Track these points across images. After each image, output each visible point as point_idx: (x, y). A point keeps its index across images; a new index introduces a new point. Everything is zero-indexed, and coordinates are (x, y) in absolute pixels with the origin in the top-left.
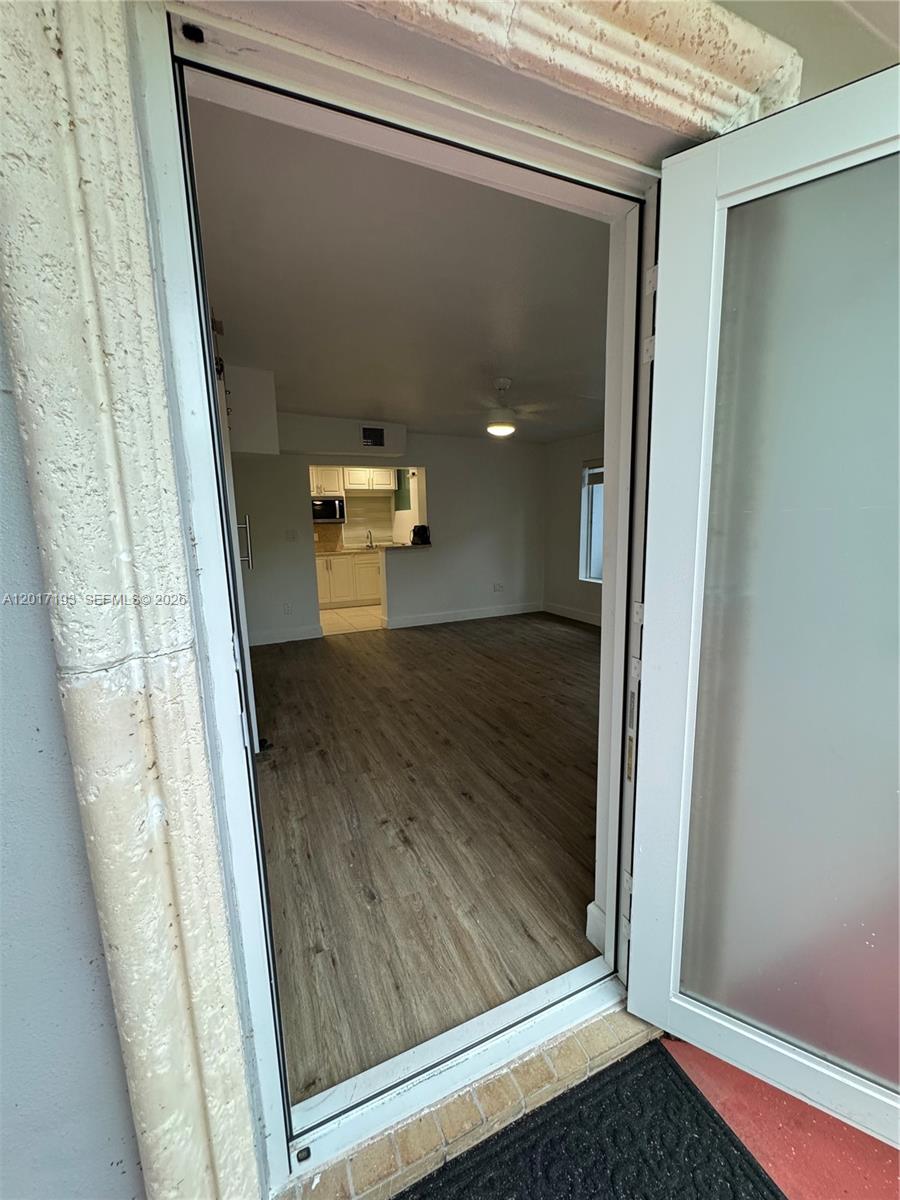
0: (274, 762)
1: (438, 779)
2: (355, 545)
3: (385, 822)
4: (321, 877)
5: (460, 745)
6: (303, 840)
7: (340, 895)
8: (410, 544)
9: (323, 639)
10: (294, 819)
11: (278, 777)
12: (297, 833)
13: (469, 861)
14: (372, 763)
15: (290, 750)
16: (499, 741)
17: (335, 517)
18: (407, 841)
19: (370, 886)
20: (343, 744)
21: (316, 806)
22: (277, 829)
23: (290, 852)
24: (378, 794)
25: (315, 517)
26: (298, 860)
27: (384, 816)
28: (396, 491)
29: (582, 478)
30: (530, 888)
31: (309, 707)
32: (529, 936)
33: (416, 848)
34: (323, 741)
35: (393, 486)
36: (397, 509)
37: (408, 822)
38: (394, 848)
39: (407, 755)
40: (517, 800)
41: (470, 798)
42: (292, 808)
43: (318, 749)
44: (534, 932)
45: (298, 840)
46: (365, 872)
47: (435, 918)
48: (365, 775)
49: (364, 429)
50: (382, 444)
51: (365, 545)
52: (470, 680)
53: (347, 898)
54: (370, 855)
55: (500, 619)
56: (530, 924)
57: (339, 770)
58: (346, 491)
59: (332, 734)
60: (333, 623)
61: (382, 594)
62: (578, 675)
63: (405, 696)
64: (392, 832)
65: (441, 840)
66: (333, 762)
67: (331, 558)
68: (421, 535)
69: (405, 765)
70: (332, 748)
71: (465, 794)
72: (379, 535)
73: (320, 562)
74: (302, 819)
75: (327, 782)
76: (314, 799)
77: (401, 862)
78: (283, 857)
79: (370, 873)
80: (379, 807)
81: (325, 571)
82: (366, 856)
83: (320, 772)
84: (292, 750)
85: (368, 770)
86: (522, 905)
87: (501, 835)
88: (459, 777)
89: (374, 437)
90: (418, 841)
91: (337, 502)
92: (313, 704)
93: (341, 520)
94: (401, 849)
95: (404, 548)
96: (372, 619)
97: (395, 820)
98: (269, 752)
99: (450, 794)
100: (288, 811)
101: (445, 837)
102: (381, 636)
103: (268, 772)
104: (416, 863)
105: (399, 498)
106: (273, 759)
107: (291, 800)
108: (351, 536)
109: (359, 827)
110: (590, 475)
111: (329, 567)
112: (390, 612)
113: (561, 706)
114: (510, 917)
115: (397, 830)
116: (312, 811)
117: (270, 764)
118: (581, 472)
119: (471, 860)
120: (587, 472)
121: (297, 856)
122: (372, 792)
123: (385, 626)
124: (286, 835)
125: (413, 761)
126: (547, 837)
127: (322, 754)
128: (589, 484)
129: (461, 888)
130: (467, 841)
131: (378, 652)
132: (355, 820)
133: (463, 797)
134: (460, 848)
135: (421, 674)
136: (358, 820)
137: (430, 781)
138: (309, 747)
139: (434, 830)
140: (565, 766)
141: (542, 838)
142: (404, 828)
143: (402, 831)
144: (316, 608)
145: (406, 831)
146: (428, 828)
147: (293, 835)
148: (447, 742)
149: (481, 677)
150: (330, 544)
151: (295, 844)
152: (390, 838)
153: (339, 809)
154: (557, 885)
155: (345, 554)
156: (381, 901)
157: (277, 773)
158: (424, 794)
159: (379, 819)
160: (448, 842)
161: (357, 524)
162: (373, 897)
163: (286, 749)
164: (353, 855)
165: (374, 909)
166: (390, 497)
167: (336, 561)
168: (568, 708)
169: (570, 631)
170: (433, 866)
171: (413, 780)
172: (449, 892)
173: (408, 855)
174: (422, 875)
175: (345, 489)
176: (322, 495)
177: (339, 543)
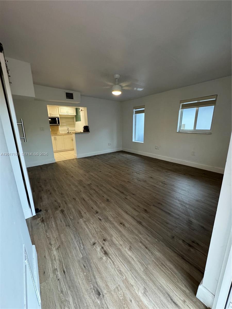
0: (42, 218)
1: (109, 217)
2: (63, 132)
3: (94, 244)
4: (72, 286)
5: (113, 201)
6: (60, 261)
7: (83, 296)
8: (83, 132)
9: (56, 163)
10: (54, 249)
11: (45, 226)
12: (57, 258)
13: (134, 260)
14: (83, 213)
15: (49, 211)
16: (125, 198)
17: (56, 123)
18: (106, 253)
19: (96, 286)
20: (70, 205)
21: (63, 240)
22: (47, 256)
23: (55, 270)
24: (88, 228)
25: (50, 123)
26: (60, 276)
27: (93, 240)
28: (75, 116)
29: (133, 112)
30: (162, 271)
31: (55, 191)
32: (174, 302)
33: (110, 257)
34: (61, 205)
35: (75, 114)
36: (76, 121)
37: (104, 242)
38: (101, 258)
39: (95, 208)
40: (140, 223)
41: (124, 225)
42: (53, 243)
43: (60, 209)
44: (175, 299)
45: (58, 262)
46: (92, 277)
47: (131, 301)
48: (81, 219)
49: (66, 93)
50: (72, 98)
51: (67, 132)
52: (108, 175)
53: (87, 297)
54: (92, 265)
55: (110, 153)
56: (171, 294)
57: (70, 219)
58: (60, 115)
59: (65, 201)
60: (58, 157)
61: (75, 147)
62: (140, 170)
63: (89, 183)
64: (99, 249)
65: (119, 250)
66: (67, 215)
67: (56, 136)
68: (86, 129)
69: (95, 212)
70: (66, 208)
71: (121, 224)
72: (71, 129)
73: (53, 138)
74: (58, 248)
75: (66, 226)
76: (62, 235)
77: (106, 267)
78: (51, 275)
79: (94, 276)
80: (90, 236)
81: (54, 140)
82: (91, 267)
83: (63, 221)
84: (50, 211)
85: (82, 217)
86: (163, 281)
87: (141, 242)
88: (117, 216)
89: (70, 96)
90: (110, 252)
91: (57, 119)
92: (56, 189)
93: (59, 124)
94: (104, 258)
95: (81, 133)
96: (72, 155)
97: (98, 241)
98: (40, 213)
99: (116, 224)
100: (51, 245)
101: (120, 247)
102: (75, 160)
103: (40, 224)
104: (113, 266)
105: (77, 117)
106: (42, 217)
107: (52, 238)
108: (62, 129)
109: (84, 248)
110: (135, 111)
111: (55, 139)
112: (78, 153)
113: (140, 182)
114: (162, 292)
115: (101, 248)
116: (62, 243)
117: (41, 219)
118: (133, 110)
119: (134, 258)
120: (134, 110)
121: (59, 273)
122: (86, 228)
123: (76, 158)
124: (52, 260)
125: (98, 210)
126: (158, 240)
127: (62, 211)
128: (135, 114)
129: (136, 277)
130: (130, 249)
131: (76, 167)
132: (81, 245)
133: (121, 225)
134: (128, 254)
135: (92, 174)
136: (83, 245)
137: (107, 219)
138: (56, 209)
139: (115, 245)
140: (150, 205)
141: (156, 241)
142: (103, 246)
143: (102, 248)
144: (53, 152)
145: (104, 248)
146: (112, 244)
147: (55, 259)
148: (108, 200)
149: (111, 173)
150: (55, 132)
151: (57, 265)
152: (99, 253)
153: (74, 239)
154: (172, 266)
155: (60, 135)
156: (103, 295)
157: (44, 224)
158: (106, 225)
159: (92, 242)
160: (123, 250)
161: (64, 126)
162: (99, 294)
163: (47, 211)
164: (84, 267)
165: (101, 303)
166: (74, 117)
167: (57, 137)
168: (141, 182)
169: (132, 156)
170: (120, 266)
171: (100, 220)
172: (132, 282)
173: (108, 261)
174: (118, 273)
175: (59, 115)
176: (52, 116)
177: (58, 132)
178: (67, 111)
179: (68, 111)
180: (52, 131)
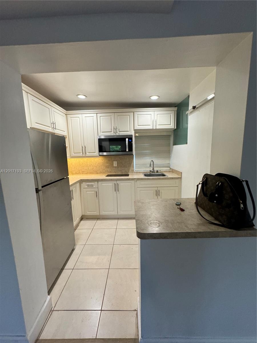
2: (142, 170)
28: (174, 129)
35: (173, 126)
36: (174, 145)
51: (149, 170)
91: (127, 139)
108: (140, 162)
111: (117, 189)
150: (125, 169)
155: (129, 179)
161: (145, 155)
175: (135, 130)
176: (117, 134)
177: (131, 168)
178: (153, 119)
179: (156, 118)
180: (118, 167)
